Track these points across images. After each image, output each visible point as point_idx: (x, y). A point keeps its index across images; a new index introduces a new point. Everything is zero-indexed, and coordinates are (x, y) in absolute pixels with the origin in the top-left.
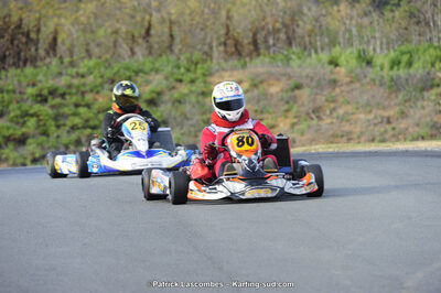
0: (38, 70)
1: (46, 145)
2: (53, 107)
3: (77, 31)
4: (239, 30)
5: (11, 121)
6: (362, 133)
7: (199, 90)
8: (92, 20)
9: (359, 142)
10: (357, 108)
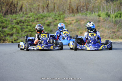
0: (17, 15)
1: (19, 36)
2: (21, 26)
3: (28, 5)
4: (73, 6)
5: (9, 29)
6: (107, 36)
8: (32, 2)
10: (105, 29)
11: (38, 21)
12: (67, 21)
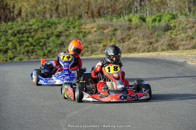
1: (16, 53)
5: (2, 43)
6: (140, 48)
7: (76, 31)
9: (139, 52)
10: (139, 38)
11: (44, 31)
12: (84, 28)
